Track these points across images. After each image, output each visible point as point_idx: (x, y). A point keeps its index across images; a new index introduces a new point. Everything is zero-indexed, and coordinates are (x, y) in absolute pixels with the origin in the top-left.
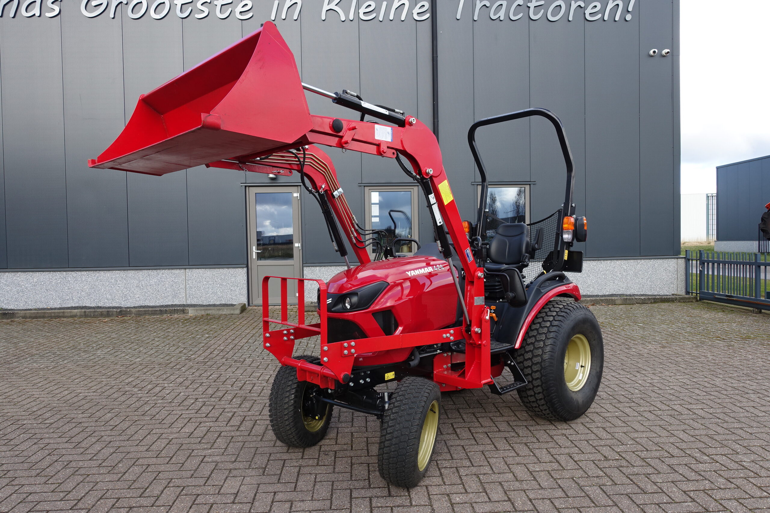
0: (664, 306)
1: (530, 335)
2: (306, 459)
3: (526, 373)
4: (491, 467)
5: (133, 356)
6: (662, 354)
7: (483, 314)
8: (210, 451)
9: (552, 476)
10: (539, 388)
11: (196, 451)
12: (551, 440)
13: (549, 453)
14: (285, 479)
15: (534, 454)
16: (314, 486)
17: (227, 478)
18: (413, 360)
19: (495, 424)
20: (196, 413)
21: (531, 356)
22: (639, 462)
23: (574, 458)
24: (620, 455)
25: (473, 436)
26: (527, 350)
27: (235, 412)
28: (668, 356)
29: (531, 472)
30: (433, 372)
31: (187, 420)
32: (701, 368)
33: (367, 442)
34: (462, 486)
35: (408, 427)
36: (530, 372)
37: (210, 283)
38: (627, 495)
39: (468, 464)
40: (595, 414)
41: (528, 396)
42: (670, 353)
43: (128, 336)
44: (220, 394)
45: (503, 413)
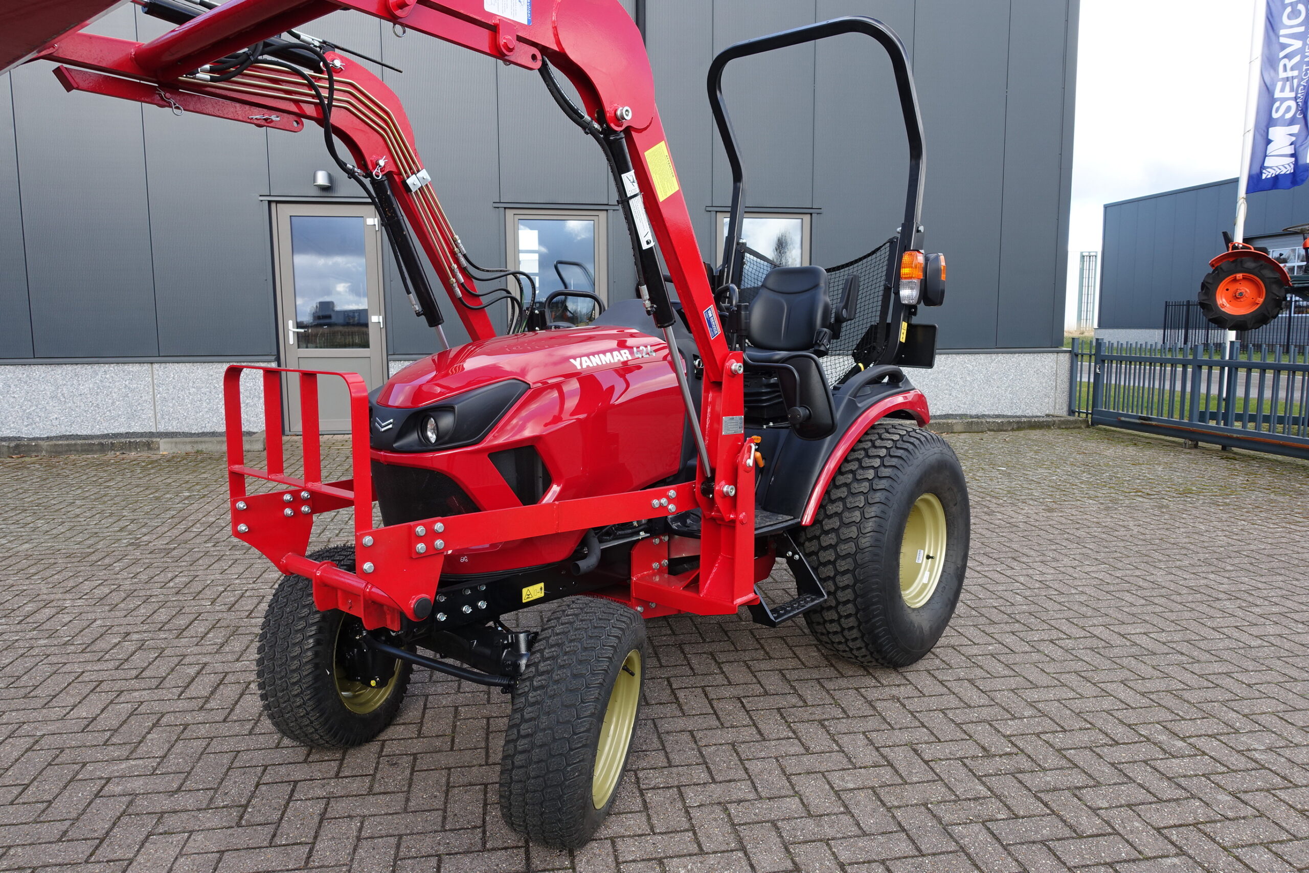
0: (1035, 434)
1: (833, 497)
2: (346, 777)
3: (823, 576)
4: (753, 783)
5: (17, 538)
6: (1051, 523)
7: (740, 454)
8: (123, 766)
9: (881, 801)
10: (850, 606)
11: (89, 767)
12: (872, 712)
13: (871, 742)
14: (288, 834)
15: (840, 747)
16: (355, 850)
17: (147, 838)
18: (584, 557)
19: (755, 676)
20: (117, 669)
21: (835, 540)
22: (1053, 760)
23: (923, 755)
24: (1012, 743)
25: (712, 707)
26: (826, 528)
27: (205, 664)
28: (1062, 527)
29: (837, 793)
30: (630, 579)
31: (91, 686)
32: (1123, 550)
33: (488, 728)
34: (690, 834)
35: (568, 722)
36: (832, 574)
37: (203, 390)
38: (1043, 843)
39: (704, 776)
40: (950, 650)
41: (825, 621)
42: (1064, 521)
43: (21, 496)
44: (182, 621)
45: (771, 653)
